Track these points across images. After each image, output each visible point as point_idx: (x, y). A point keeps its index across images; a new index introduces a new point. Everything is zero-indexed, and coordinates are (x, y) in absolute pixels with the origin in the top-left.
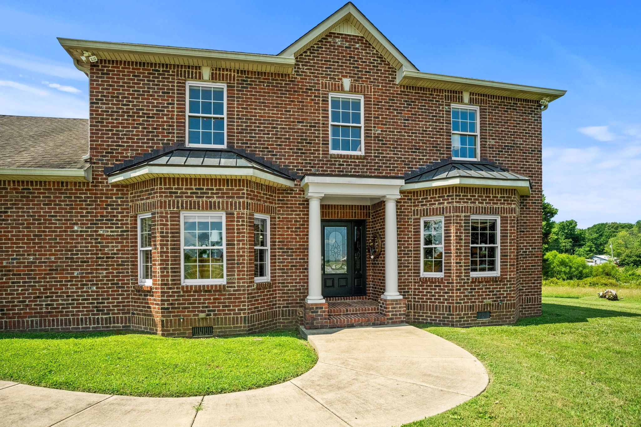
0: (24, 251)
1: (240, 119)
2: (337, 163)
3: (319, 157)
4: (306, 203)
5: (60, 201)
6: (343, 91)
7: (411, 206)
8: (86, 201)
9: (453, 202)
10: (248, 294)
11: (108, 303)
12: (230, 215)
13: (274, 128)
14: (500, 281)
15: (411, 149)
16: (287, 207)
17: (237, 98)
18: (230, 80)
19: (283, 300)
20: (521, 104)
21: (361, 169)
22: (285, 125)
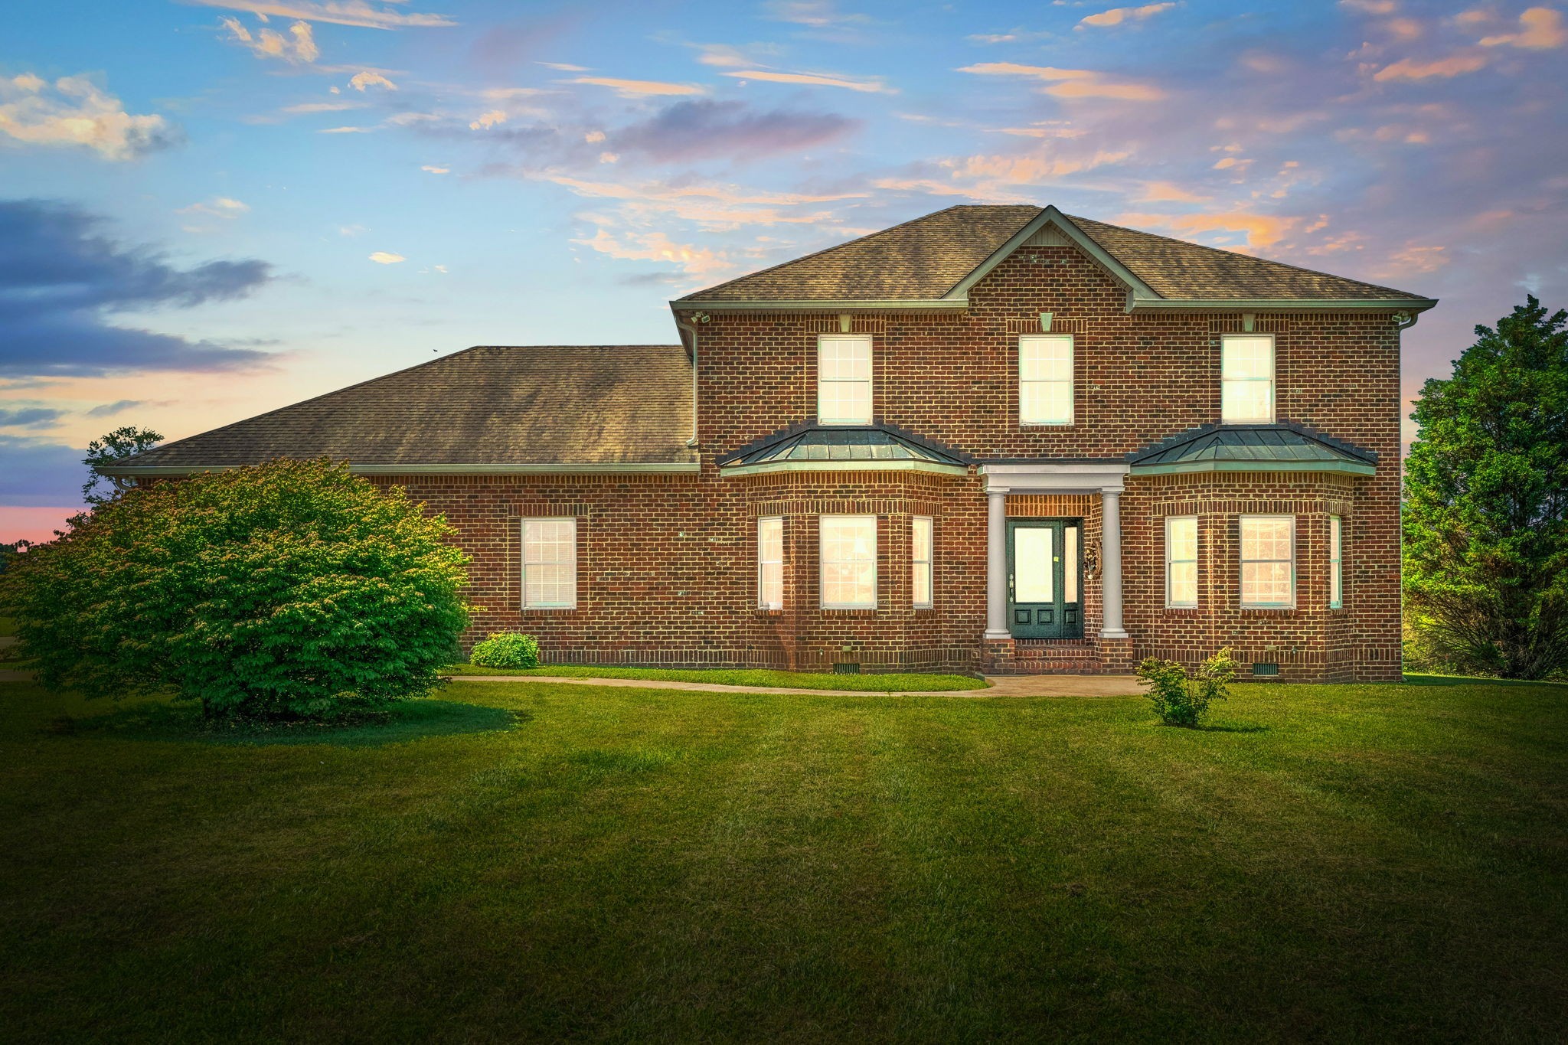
0: (620, 564)
1: (891, 383)
2: (1031, 439)
3: (1004, 431)
4: (984, 500)
5: (662, 500)
6: (1040, 331)
7: (1150, 499)
8: (693, 500)
9: (1209, 496)
10: (906, 623)
11: (718, 633)
12: (882, 520)
13: (939, 393)
14: (1295, 617)
16: (957, 504)
17: (887, 354)
18: (878, 330)
19: (951, 637)
21: (1068, 446)
22: (955, 388)
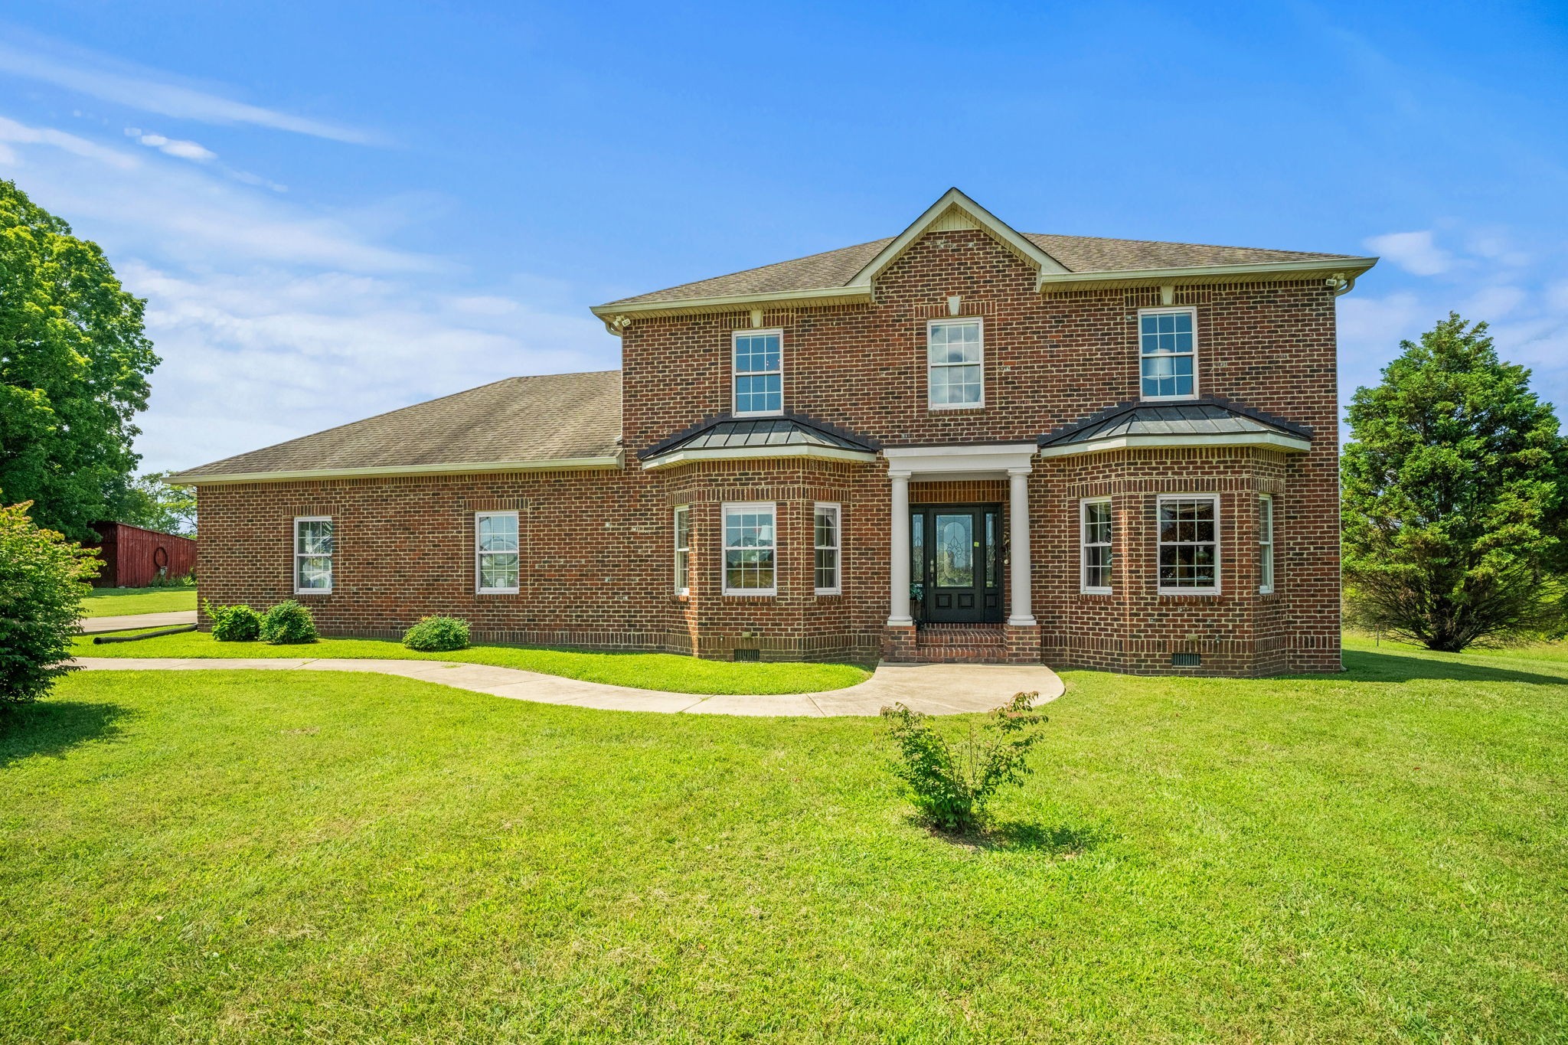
0: (556, 553)
1: (801, 373)
2: (940, 423)
3: (912, 417)
4: (889, 484)
5: (591, 493)
6: (948, 315)
7: (1064, 481)
8: (618, 492)
9: (1123, 475)
10: (805, 609)
11: (640, 617)
12: (781, 506)
13: (848, 381)
14: (1220, 604)
15: (1062, 391)
16: (866, 491)
17: (797, 346)
18: (788, 323)
19: (860, 622)
20: (1286, 291)
21: (978, 429)
22: (863, 375)
